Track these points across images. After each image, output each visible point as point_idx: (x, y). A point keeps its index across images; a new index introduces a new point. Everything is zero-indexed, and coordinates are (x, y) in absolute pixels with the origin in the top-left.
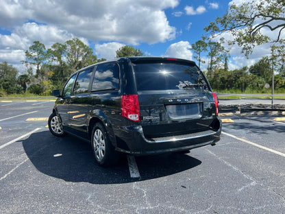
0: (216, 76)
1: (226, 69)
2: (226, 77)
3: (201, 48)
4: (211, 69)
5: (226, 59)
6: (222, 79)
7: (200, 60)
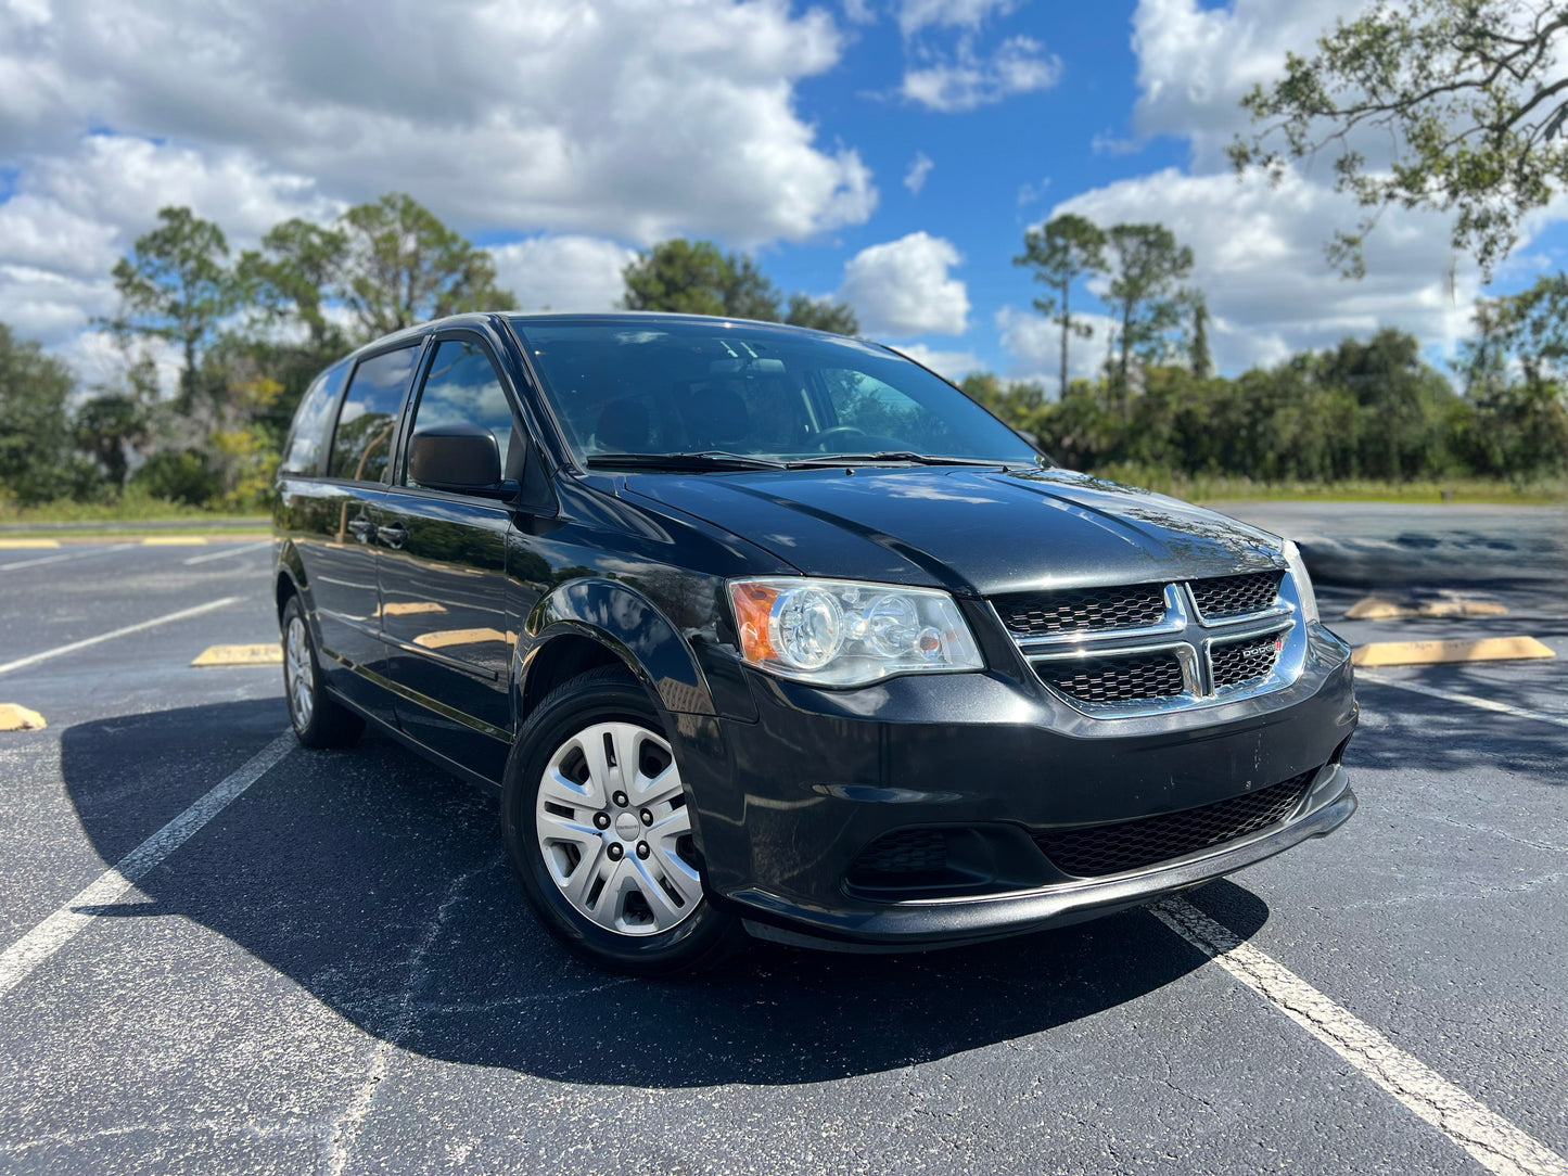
0: (1154, 401)
1: (1200, 365)
2: (1203, 412)
3: (1075, 253)
4: (1123, 363)
5: (1201, 315)
6: (1184, 422)
7: (1066, 323)
